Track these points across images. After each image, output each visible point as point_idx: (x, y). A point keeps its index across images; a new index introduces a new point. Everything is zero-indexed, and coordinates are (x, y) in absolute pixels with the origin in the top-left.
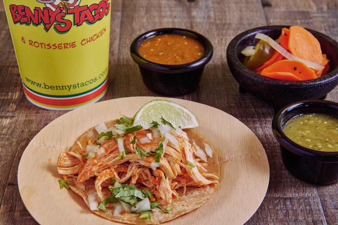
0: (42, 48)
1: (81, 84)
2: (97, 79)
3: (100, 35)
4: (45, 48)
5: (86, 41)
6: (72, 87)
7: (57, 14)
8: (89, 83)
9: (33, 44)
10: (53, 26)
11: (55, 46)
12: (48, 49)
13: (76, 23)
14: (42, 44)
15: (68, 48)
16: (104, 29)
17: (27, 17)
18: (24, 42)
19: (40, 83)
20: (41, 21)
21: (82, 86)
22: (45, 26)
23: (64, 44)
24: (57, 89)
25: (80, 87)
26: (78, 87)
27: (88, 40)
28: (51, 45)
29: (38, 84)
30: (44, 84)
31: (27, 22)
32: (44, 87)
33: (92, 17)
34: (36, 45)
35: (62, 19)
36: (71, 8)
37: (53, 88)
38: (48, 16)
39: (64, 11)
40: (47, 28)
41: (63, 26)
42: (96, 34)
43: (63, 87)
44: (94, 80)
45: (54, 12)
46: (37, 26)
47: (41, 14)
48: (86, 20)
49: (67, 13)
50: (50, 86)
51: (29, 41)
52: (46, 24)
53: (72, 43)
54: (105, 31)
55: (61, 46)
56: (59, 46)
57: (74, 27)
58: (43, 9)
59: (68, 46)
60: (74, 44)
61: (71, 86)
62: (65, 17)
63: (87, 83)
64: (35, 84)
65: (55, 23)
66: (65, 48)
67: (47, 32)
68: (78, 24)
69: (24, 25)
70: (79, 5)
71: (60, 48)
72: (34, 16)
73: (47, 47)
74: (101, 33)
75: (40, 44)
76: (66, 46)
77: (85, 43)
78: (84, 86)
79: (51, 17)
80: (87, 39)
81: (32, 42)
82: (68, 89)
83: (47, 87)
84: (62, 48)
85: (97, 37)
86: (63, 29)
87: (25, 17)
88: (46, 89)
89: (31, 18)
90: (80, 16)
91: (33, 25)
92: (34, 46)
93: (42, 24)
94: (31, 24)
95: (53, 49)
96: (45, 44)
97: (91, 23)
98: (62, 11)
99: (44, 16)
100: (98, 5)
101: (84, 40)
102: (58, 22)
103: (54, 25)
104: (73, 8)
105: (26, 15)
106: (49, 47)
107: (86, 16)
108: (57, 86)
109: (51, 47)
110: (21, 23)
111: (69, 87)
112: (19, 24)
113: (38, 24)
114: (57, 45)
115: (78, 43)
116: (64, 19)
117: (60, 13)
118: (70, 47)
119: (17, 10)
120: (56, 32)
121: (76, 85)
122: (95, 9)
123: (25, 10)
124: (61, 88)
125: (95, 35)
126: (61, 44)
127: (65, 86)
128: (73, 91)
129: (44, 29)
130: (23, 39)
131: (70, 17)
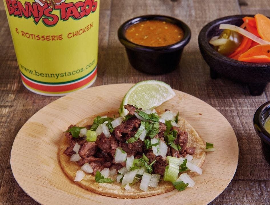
0: (32, 38)
1: (68, 73)
2: (84, 69)
3: (86, 30)
4: (35, 39)
5: (72, 35)
6: (60, 76)
7: (45, 9)
8: (76, 72)
9: (25, 35)
10: (41, 20)
11: (44, 38)
12: (38, 40)
13: (62, 18)
14: (32, 35)
15: (55, 40)
16: (90, 25)
17: (19, 10)
18: (18, 33)
19: (31, 70)
20: (31, 15)
21: (69, 75)
22: (34, 19)
23: (52, 37)
24: (46, 76)
25: (67, 76)
26: (66, 76)
27: (75, 34)
28: (40, 37)
29: (30, 71)
30: (35, 72)
31: (20, 15)
32: (35, 74)
33: (78, 13)
34: (28, 35)
35: (49, 13)
36: (57, 4)
37: (43, 76)
38: (37, 10)
39: (51, 7)
40: (36, 21)
41: (50, 20)
42: (82, 28)
43: (51, 75)
44: (80, 71)
45: (42, 7)
46: (28, 19)
47: (31, 9)
48: (73, 16)
49: (53, 8)
50: (40, 74)
51: (21, 32)
52: (35, 17)
53: (59, 36)
54: (92, 26)
55: (49, 38)
56: (47, 38)
57: (60, 22)
58: (32, 4)
59: (56, 38)
60: (61, 37)
61: (59, 74)
62: (52, 11)
63: (74, 73)
64: (28, 71)
65: (43, 17)
66: (52, 40)
67: (36, 25)
68: (64, 19)
69: (17, 17)
70: (65, 2)
71: (48, 39)
72: (25, 9)
73: (37, 38)
74: (87, 29)
75: (31, 35)
76: (54, 38)
77: (72, 36)
78: (70, 75)
79: (39, 11)
80: (73, 33)
81: (24, 33)
82: (56, 77)
83: (37, 74)
84: (50, 40)
85: (83, 32)
86: (51, 23)
87: (18, 10)
88: (37, 76)
89: (22, 12)
90: (66, 12)
91: (25, 18)
92: (25, 37)
93: (32, 17)
94: (23, 17)
95: (42, 40)
96: (35, 35)
97: (76, 18)
98: (49, 6)
99: (34, 10)
100: (84, 2)
101: (71, 33)
102: (46, 16)
103: (43, 19)
104: (60, 4)
105: (18, 8)
106: (38, 38)
107: (72, 12)
108: (47, 73)
109: (40, 39)
110: (15, 16)
111: (57, 75)
112: (13, 16)
113: (28, 17)
114: (45, 37)
115: (65, 36)
116: (51, 14)
117: (48, 8)
118: (57, 39)
119: (11, 3)
120: (45, 25)
121: (63, 74)
122: (81, 6)
123: (17, 4)
124: (50, 76)
125: (81, 30)
126: (49, 36)
127: (54, 74)
128: (61, 79)
129: (34, 21)
130: (17, 29)
131: (57, 12)
